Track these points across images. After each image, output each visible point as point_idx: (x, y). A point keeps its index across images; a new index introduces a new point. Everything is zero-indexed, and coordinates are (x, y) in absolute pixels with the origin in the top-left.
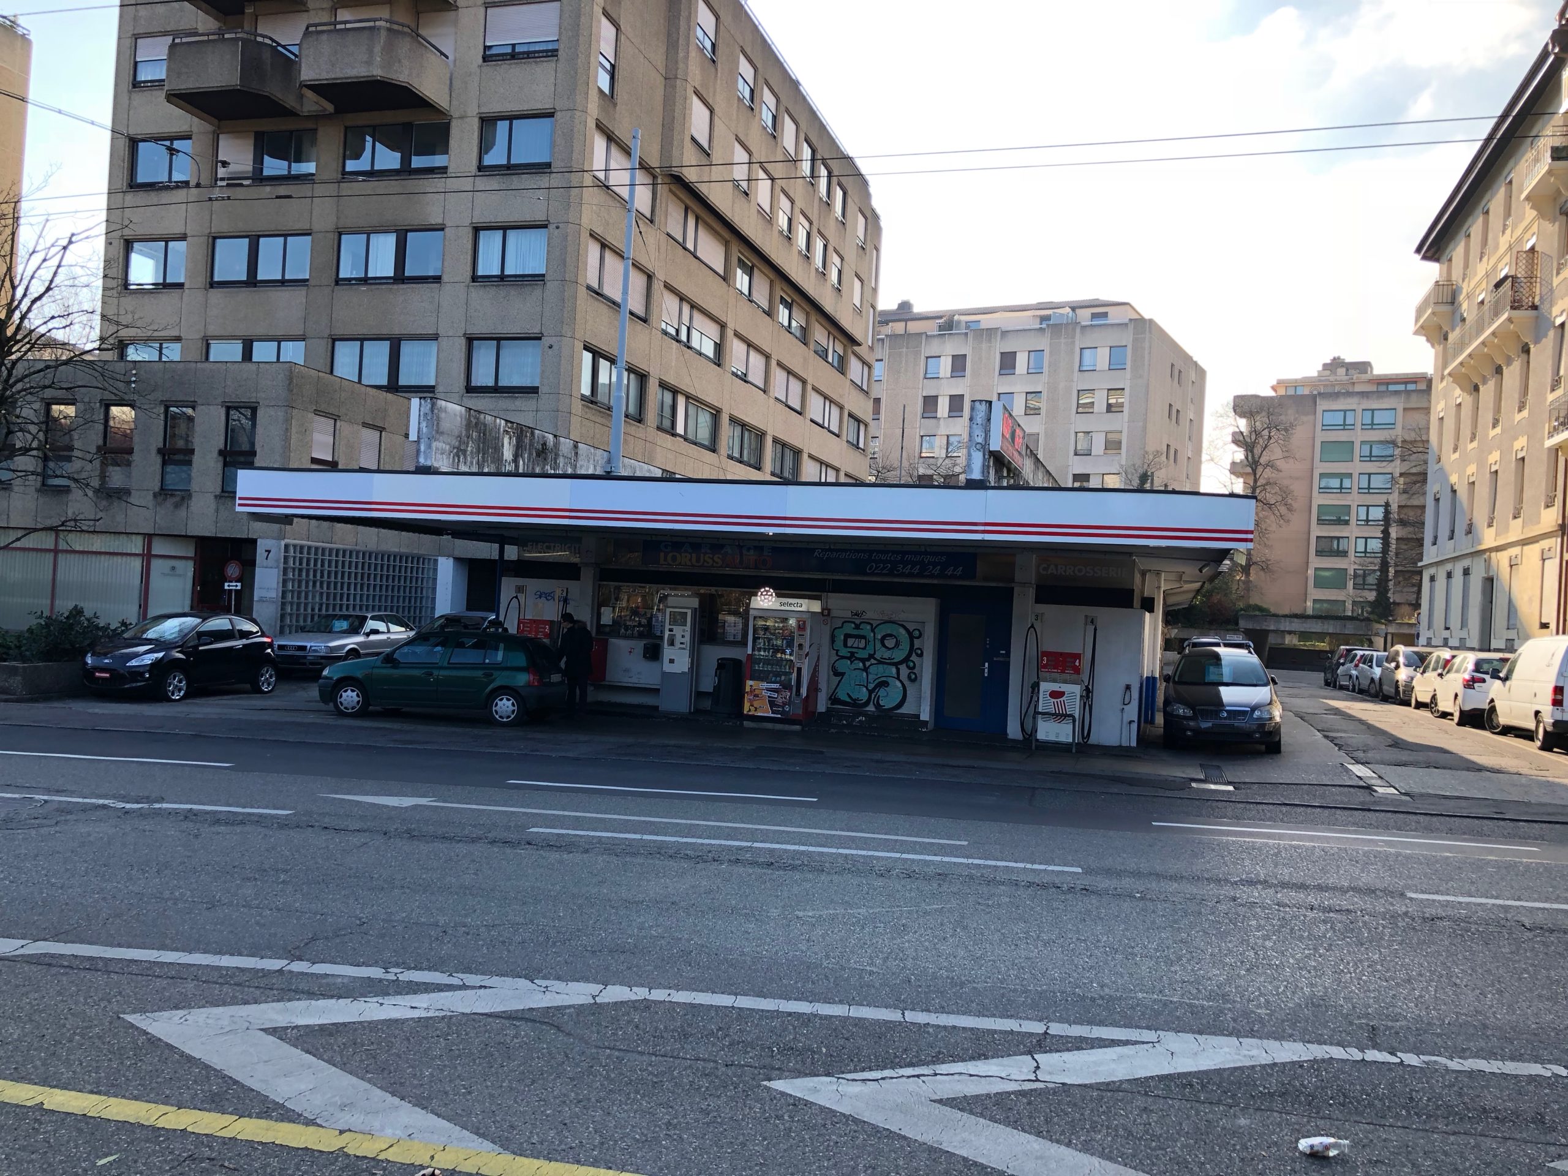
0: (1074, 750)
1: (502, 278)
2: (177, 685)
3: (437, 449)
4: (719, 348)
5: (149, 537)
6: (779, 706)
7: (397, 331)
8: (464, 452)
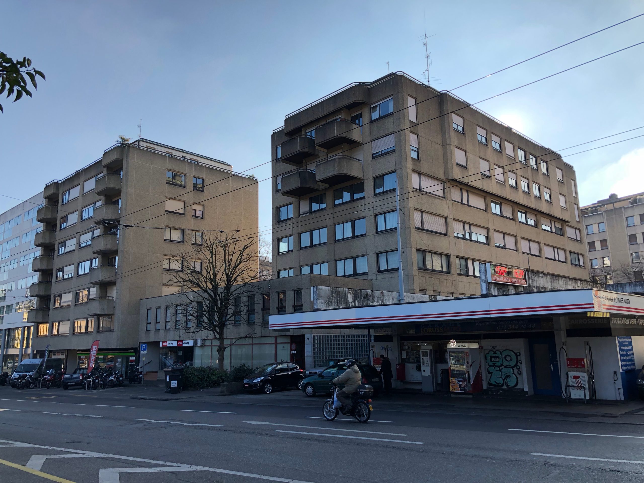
0: (585, 403)
1: (386, 230)
2: (268, 388)
3: (319, 302)
4: (487, 238)
5: (276, 337)
6: (463, 388)
7: (354, 255)
8: (331, 302)
